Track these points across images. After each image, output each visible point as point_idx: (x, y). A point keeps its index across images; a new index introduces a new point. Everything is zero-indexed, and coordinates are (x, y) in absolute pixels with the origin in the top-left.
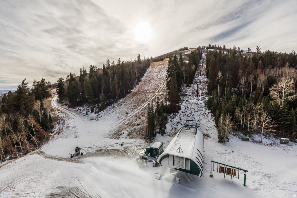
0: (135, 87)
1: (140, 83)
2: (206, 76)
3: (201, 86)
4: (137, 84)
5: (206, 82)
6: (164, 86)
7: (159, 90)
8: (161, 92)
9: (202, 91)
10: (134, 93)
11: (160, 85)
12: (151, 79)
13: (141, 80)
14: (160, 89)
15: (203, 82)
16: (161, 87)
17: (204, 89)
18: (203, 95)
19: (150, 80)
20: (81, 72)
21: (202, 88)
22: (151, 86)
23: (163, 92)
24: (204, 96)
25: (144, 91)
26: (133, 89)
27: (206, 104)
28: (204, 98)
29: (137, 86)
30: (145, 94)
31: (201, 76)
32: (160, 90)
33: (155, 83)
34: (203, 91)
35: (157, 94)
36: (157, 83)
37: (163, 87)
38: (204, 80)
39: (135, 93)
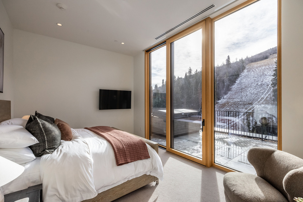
0: (222, 98)
1: (229, 92)
4: (226, 93)
6: (269, 96)
7: (259, 101)
8: (263, 103)
10: (221, 105)
11: (261, 94)
12: (246, 87)
13: (231, 89)
14: (261, 100)
16: (262, 97)
19: (244, 88)
20: (163, 83)
22: (247, 96)
23: (266, 103)
25: (236, 102)
26: (220, 100)
29: (225, 97)
30: (238, 107)
32: (261, 102)
33: (252, 92)
35: (256, 106)
36: (256, 92)
37: (267, 97)
39: (223, 104)
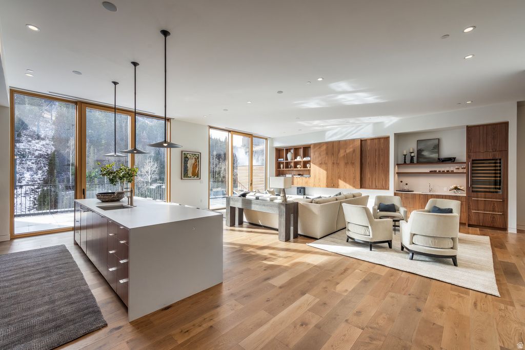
2: (52, 143)
3: (33, 163)
5: (48, 155)
9: (32, 176)
15: (40, 156)
17: (40, 172)
18: (33, 185)
21: (34, 170)
24: (36, 187)
27: (35, 205)
28: (33, 190)
31: (37, 141)
34: (35, 176)
38: (44, 149)
